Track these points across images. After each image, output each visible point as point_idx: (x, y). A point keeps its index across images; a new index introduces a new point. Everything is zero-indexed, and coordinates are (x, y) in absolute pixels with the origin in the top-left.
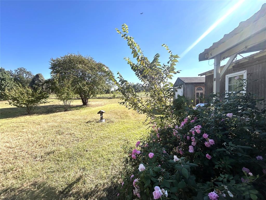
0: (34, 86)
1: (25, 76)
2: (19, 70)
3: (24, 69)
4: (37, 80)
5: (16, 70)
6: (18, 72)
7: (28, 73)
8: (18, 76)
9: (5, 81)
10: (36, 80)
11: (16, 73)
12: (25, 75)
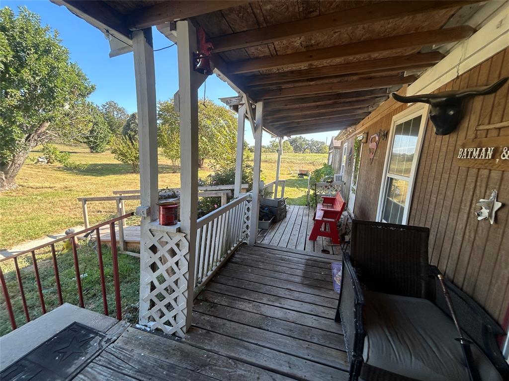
0: (129, 132)
1: (116, 115)
2: (107, 106)
3: (115, 104)
4: (134, 123)
5: (104, 105)
6: (106, 109)
7: (120, 110)
8: (106, 114)
9: (98, 125)
10: (132, 123)
11: (104, 110)
12: (115, 113)
